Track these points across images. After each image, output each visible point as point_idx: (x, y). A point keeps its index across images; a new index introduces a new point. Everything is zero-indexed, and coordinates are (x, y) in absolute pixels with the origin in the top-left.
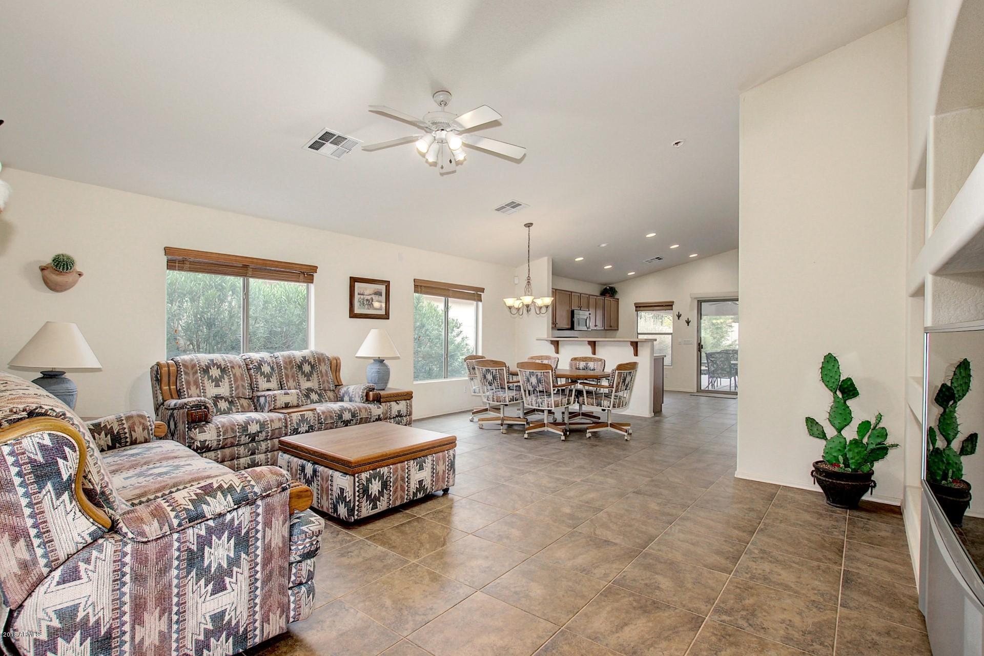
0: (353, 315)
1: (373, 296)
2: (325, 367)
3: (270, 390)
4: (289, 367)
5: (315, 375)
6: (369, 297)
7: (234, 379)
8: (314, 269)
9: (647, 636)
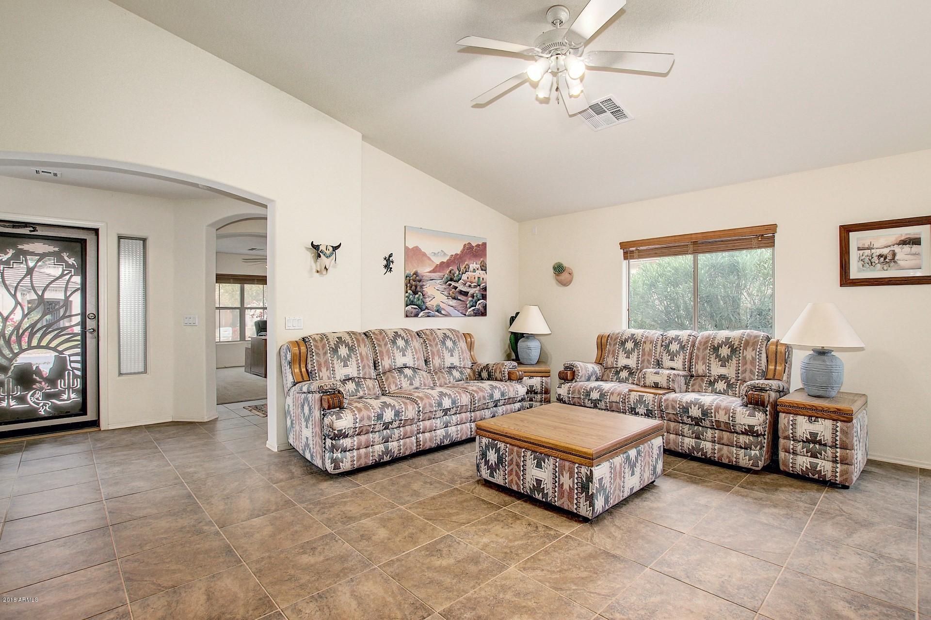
0: (846, 280)
1: (897, 249)
2: (753, 354)
3: (674, 369)
4: (702, 348)
5: (734, 361)
6: (885, 251)
7: (642, 354)
8: (773, 228)
9: (181, 606)
